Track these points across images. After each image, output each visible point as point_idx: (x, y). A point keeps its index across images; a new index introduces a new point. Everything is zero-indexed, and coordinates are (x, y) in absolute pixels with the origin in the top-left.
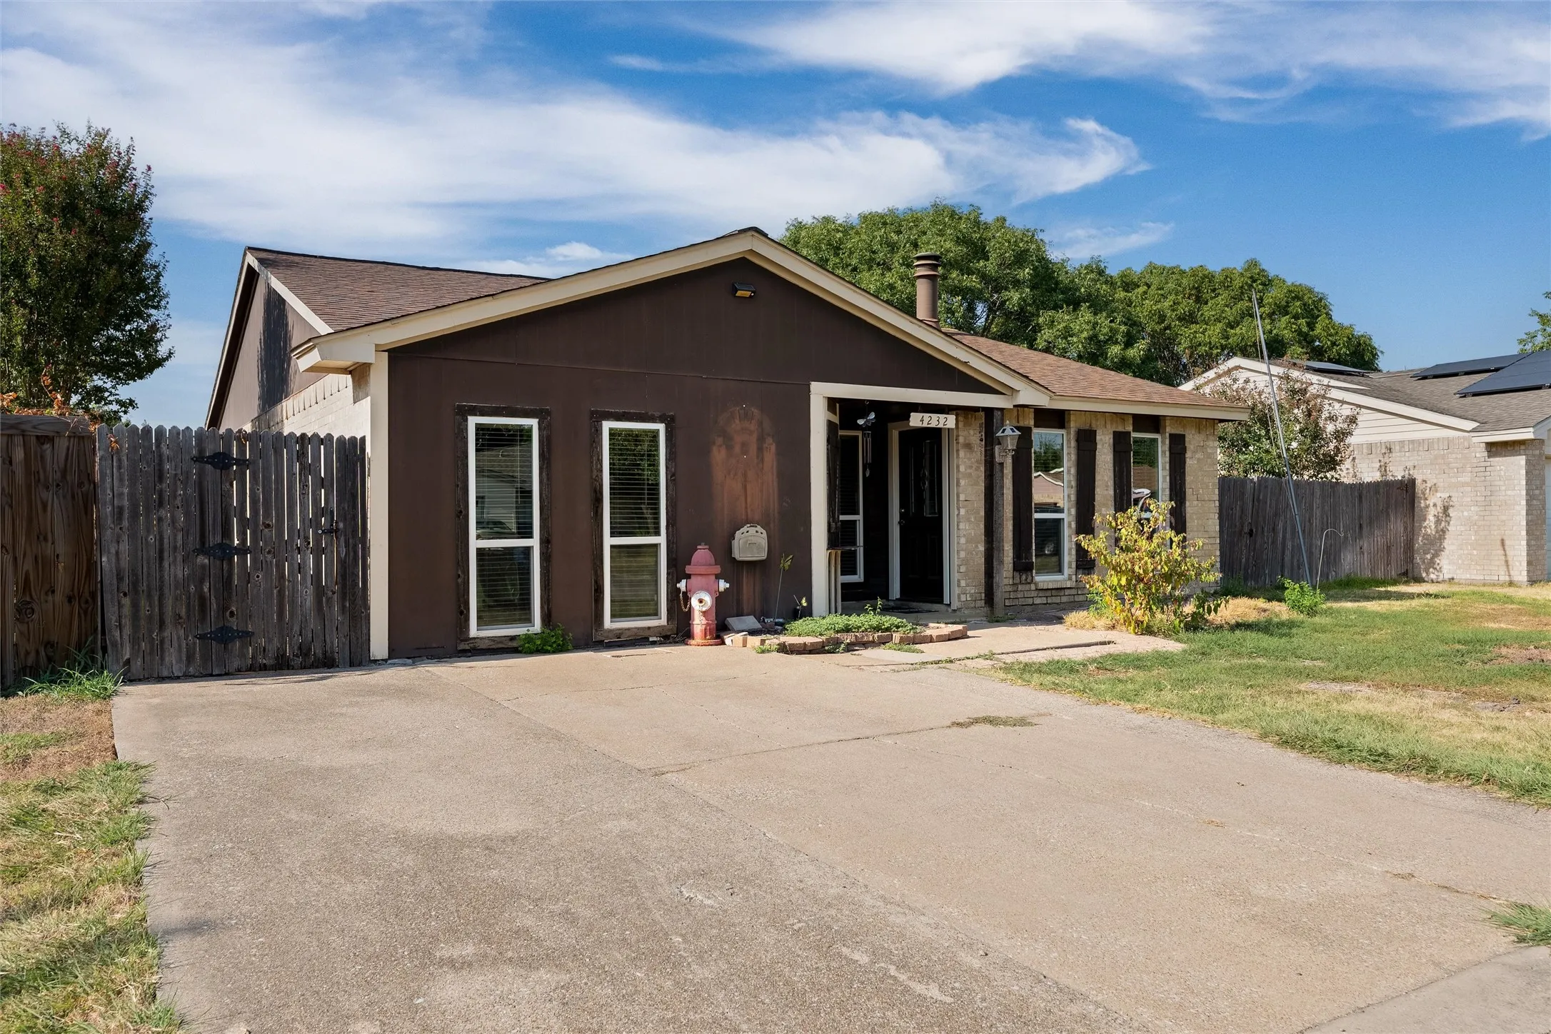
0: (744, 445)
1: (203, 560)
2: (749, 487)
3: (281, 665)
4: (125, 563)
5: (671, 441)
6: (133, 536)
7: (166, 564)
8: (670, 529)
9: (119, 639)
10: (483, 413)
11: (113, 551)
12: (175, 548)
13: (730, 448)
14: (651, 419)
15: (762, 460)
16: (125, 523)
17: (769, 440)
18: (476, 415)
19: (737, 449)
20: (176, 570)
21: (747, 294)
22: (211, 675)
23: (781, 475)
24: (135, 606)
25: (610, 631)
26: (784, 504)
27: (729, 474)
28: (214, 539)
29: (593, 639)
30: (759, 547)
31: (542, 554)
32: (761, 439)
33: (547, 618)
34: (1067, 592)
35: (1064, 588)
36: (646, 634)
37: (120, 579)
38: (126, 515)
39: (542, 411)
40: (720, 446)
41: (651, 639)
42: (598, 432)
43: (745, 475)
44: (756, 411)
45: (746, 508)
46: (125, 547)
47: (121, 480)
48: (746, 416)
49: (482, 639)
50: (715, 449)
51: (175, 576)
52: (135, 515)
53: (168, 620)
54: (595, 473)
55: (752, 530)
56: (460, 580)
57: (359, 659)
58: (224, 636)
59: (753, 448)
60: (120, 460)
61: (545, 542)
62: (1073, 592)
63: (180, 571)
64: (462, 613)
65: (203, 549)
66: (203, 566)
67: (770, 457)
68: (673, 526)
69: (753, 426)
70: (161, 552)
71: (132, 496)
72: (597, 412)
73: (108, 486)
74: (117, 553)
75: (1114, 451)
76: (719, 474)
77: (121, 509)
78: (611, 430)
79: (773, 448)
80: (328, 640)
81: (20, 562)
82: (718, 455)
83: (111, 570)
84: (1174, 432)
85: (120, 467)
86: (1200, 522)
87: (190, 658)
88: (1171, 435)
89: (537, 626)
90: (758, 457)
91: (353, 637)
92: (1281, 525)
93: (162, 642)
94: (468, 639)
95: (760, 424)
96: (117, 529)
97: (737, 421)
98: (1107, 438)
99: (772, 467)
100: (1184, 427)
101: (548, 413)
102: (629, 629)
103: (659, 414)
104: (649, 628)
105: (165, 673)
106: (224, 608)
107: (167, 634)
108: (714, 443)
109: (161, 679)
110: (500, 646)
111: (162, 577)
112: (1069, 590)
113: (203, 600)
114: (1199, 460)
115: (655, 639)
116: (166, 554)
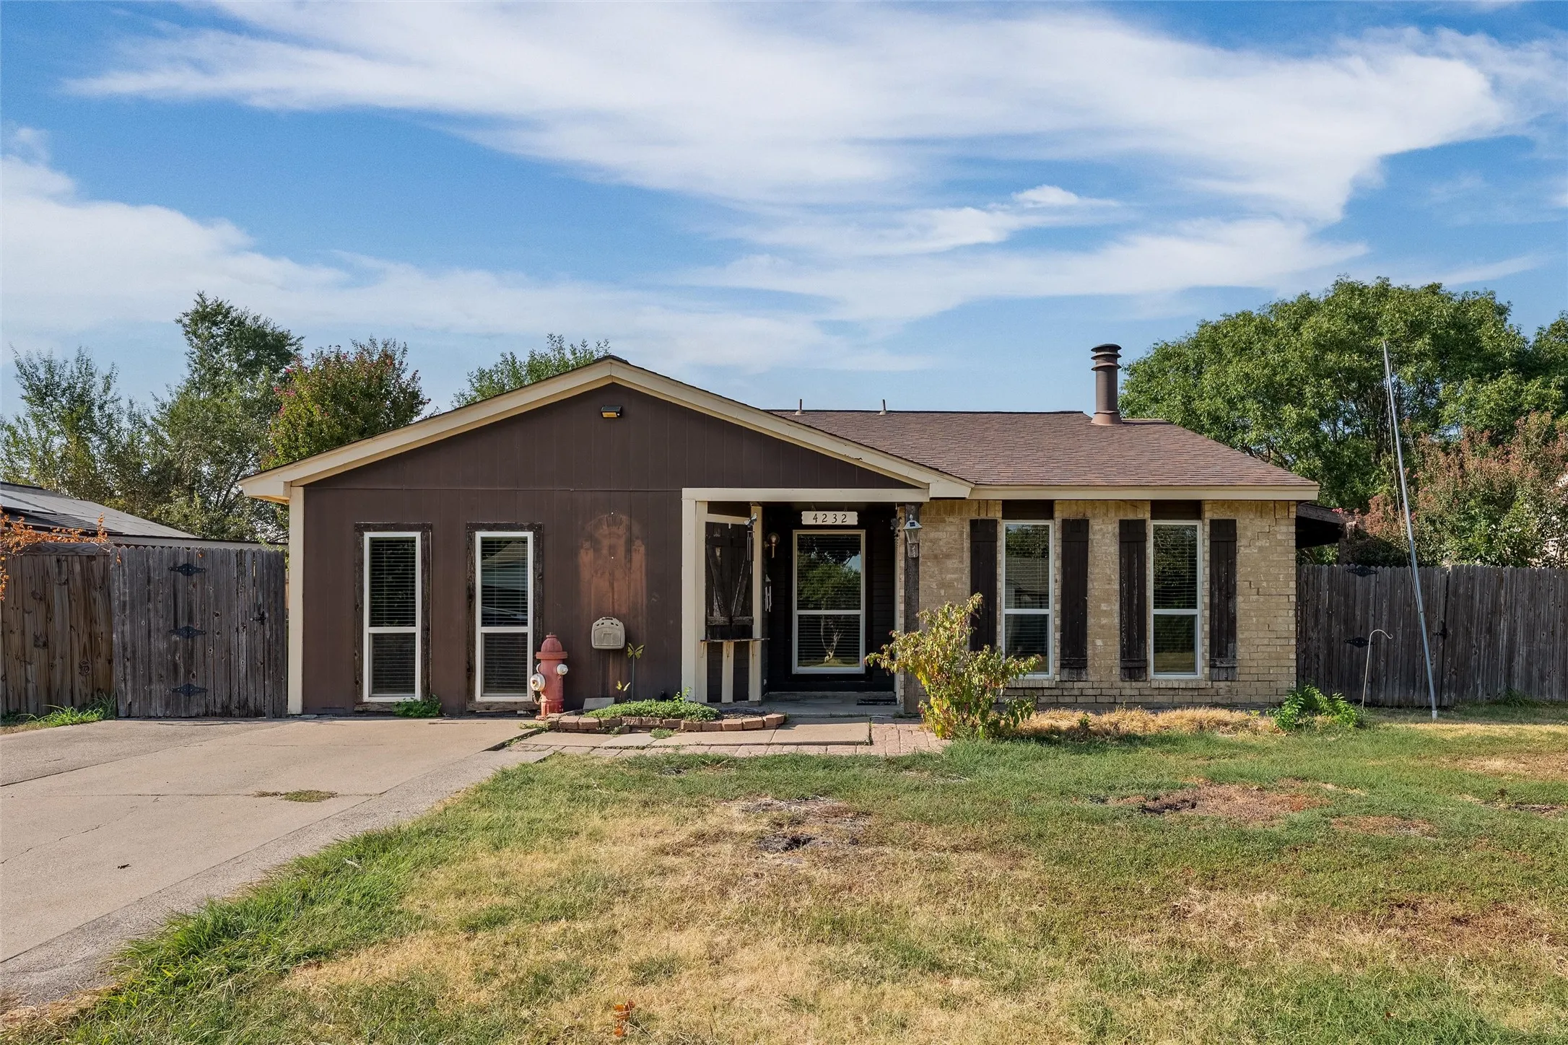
0: (612, 549)
1: (175, 638)
2: (615, 585)
3: (226, 714)
4: (128, 639)
5: (539, 545)
6: (132, 622)
7: (152, 640)
8: (537, 621)
9: (123, 688)
10: (376, 529)
11: (119, 630)
12: (158, 630)
13: (597, 550)
14: (521, 528)
15: (630, 561)
16: (128, 612)
17: (638, 543)
18: (370, 531)
19: (605, 552)
20: (160, 645)
21: (614, 415)
22: (180, 717)
23: (650, 574)
24: (134, 668)
25: (480, 703)
26: (653, 599)
27: (597, 573)
28: (183, 624)
29: (465, 710)
30: (615, 637)
31: (423, 638)
32: (630, 542)
33: (426, 690)
34: (1047, 692)
35: (1043, 688)
36: (514, 707)
37: (125, 649)
38: (128, 607)
39: (424, 525)
40: (587, 549)
41: (518, 712)
42: (472, 540)
43: (612, 574)
44: (624, 518)
45: (613, 603)
46: (127, 628)
47: (125, 584)
48: (615, 522)
49: (372, 703)
50: (582, 551)
51: (158, 648)
52: (133, 608)
53: (154, 678)
54: (469, 574)
55: (607, 622)
56: (356, 658)
57: (280, 713)
58: (189, 691)
59: (621, 551)
60: (124, 570)
61: (425, 629)
62: (1055, 692)
63: (163, 645)
64: (357, 683)
65: (176, 630)
66: (176, 642)
67: (639, 557)
68: (539, 618)
69: (622, 530)
70: (149, 632)
71: (131, 594)
72: (471, 524)
73: (116, 587)
74: (123, 632)
75: (1121, 542)
76: (586, 574)
77: (125, 603)
78: (482, 538)
79: (642, 549)
80: (258, 698)
81: (81, 636)
82: (586, 557)
83: (119, 644)
84: (1216, 517)
85: (124, 575)
86: (1262, 620)
87: (167, 705)
88: (1212, 522)
89: (418, 695)
90: (625, 558)
91: (276, 697)
92: (1503, 625)
93: (150, 692)
94: (362, 703)
95: (630, 528)
96: (123, 616)
97: (605, 527)
98: (1110, 527)
99: (641, 566)
100: (1237, 510)
101: (431, 527)
102: (497, 703)
103: (527, 524)
104: (516, 703)
105: (152, 714)
106: (188, 672)
107: (153, 687)
108: (582, 547)
109: (149, 718)
110: (387, 710)
111: (150, 649)
112: (1049, 691)
113: (175, 666)
114: (1261, 549)
115: (522, 712)
116: (152, 634)
